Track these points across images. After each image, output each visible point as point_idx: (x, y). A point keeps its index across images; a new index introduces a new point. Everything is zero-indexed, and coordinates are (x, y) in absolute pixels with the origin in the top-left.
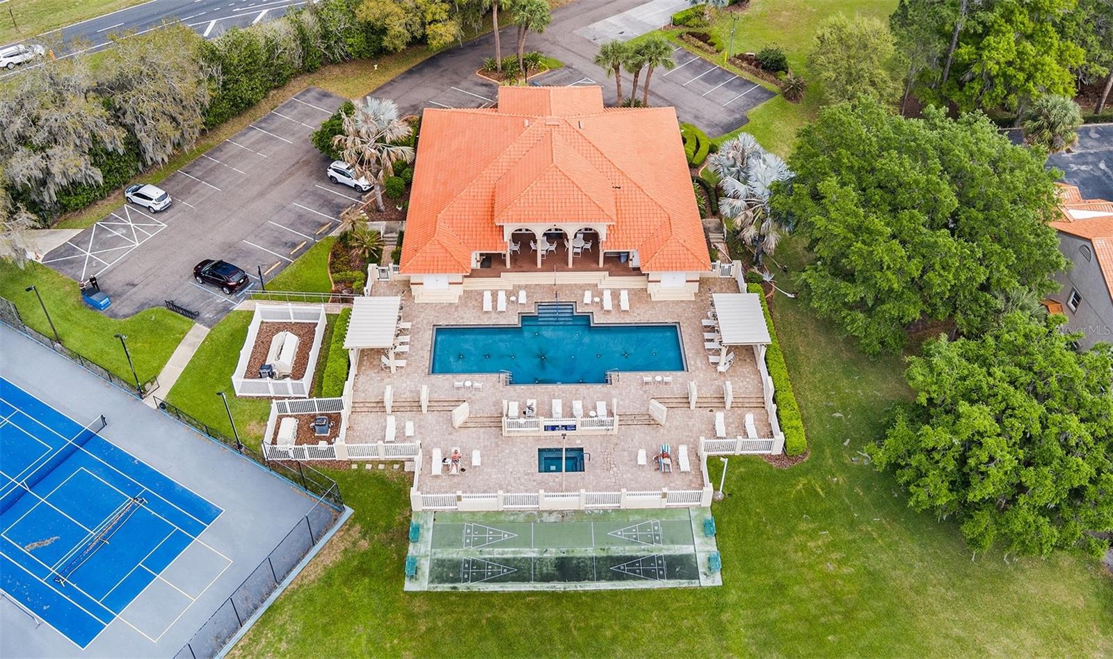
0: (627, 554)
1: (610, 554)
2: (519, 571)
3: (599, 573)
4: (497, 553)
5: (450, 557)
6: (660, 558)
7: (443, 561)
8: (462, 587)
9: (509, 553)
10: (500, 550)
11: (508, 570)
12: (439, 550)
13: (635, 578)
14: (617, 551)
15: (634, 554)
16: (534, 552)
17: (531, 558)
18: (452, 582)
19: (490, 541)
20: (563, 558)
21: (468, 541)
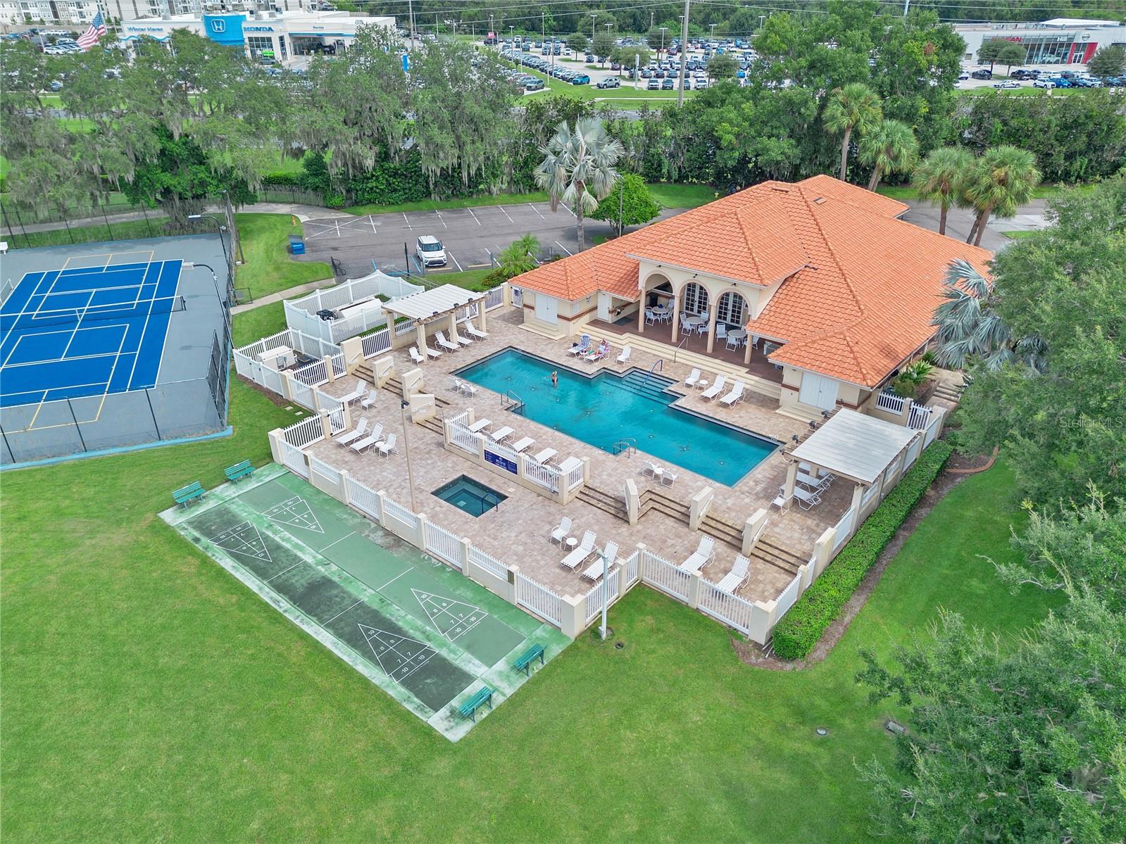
0: (400, 624)
1: (381, 610)
2: (272, 564)
3: (339, 620)
4: (281, 536)
5: (239, 513)
6: (428, 652)
7: (229, 513)
8: (204, 544)
9: (292, 543)
10: (289, 535)
11: (264, 557)
12: (240, 502)
13: (367, 654)
15: (406, 628)
16: (314, 557)
17: (300, 561)
18: (204, 535)
19: (293, 522)
20: (330, 581)
21: (276, 510)
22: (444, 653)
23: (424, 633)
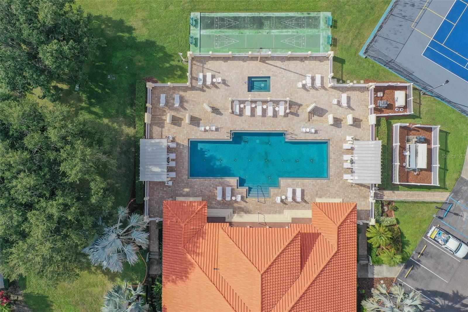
0: (231, 30)
1: (239, 31)
2: (280, 23)
3: (244, 21)
5: (312, 30)
6: (217, 28)
7: (314, 28)
8: (305, 15)
9: (284, 32)
10: (289, 34)
11: (285, 23)
12: (317, 33)
13: (229, 17)
14: (235, 32)
15: (228, 30)
16: (273, 33)
17: (275, 29)
18: (310, 17)
19: (293, 38)
20: (260, 29)
21: (303, 38)
22: (213, 30)
23: (223, 32)
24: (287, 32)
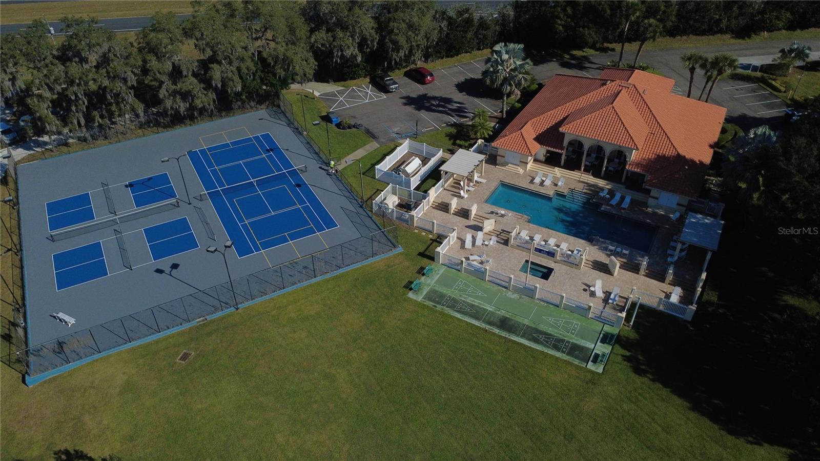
0: (549, 332)
1: (537, 327)
2: (476, 313)
3: (524, 334)
4: (470, 300)
5: (442, 291)
6: (568, 342)
8: (439, 307)
9: (476, 302)
10: (472, 299)
11: (471, 310)
12: (438, 286)
14: (543, 327)
15: (553, 333)
16: (491, 308)
17: (487, 310)
18: (436, 303)
20: (507, 317)
21: (457, 288)
22: (574, 341)
23: (561, 334)
24: (473, 301)
